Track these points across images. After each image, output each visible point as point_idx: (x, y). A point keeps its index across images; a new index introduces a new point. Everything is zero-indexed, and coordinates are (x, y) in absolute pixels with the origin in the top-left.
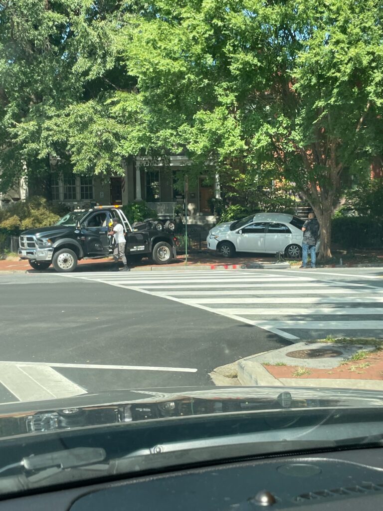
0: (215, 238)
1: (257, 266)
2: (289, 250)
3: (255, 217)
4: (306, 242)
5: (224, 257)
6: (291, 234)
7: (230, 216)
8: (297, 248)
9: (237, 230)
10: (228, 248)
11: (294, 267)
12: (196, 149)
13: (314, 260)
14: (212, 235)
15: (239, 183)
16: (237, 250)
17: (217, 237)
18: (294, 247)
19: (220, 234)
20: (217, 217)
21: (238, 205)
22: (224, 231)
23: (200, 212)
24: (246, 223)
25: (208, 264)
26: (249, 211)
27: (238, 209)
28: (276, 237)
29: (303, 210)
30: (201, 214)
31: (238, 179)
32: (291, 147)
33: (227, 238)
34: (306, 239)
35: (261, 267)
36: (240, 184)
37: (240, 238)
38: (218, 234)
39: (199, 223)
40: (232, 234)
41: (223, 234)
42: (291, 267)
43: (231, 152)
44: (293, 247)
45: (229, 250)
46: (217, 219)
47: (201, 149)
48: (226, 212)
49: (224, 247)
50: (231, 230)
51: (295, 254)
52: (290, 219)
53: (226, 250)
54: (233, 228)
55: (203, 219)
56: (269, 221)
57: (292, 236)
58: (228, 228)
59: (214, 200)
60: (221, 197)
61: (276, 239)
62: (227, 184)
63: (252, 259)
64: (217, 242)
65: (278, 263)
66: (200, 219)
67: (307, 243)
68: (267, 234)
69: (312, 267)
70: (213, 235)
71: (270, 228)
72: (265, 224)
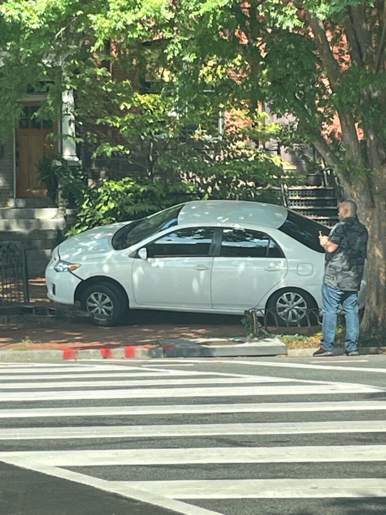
0: (69, 270)
1: (194, 350)
2: (279, 305)
3: (181, 213)
4: (334, 284)
5: (97, 324)
6: (282, 260)
7: (105, 209)
8: (301, 300)
9: (133, 248)
10: (108, 300)
11: (296, 352)
12: (25, 15)
13: (353, 332)
14: (60, 261)
15: (132, 117)
16: (132, 305)
17: (75, 268)
18: (293, 296)
19: (84, 258)
20: (68, 212)
21: (127, 179)
22: (97, 250)
23: (18, 197)
24: (157, 228)
25: (53, 344)
26: (159, 195)
27: (128, 191)
28: (242, 267)
29: (303, 193)
30: (21, 204)
31: (129, 106)
32: (292, 17)
33: (106, 271)
34: (336, 274)
35: (205, 353)
36: (132, 121)
37: (140, 269)
38: (78, 258)
39: (15, 228)
40: (118, 258)
41: (94, 259)
42: (289, 351)
43: (126, 26)
44: (288, 296)
45: (109, 304)
46: (65, 217)
47: (40, 17)
48: (95, 197)
49: (96, 296)
50: (116, 248)
51: (294, 316)
52: (279, 219)
53: (100, 305)
54: (120, 242)
55: (26, 216)
56: (221, 222)
57: (287, 264)
58: (108, 243)
59: (59, 164)
60: (78, 156)
61: (243, 273)
62: (99, 121)
63: (176, 329)
64: (75, 282)
65: (250, 341)
66: (18, 217)
67: (338, 285)
68: (216, 259)
69: (347, 353)
70: (64, 262)
71: (224, 244)
72: (208, 232)
